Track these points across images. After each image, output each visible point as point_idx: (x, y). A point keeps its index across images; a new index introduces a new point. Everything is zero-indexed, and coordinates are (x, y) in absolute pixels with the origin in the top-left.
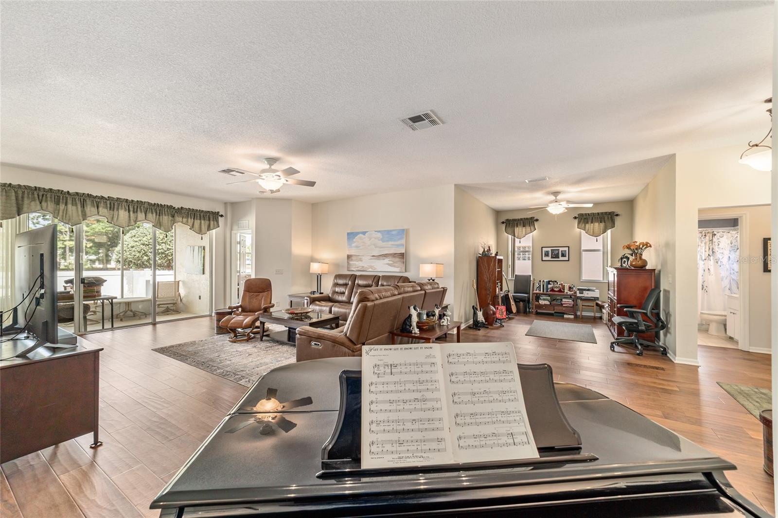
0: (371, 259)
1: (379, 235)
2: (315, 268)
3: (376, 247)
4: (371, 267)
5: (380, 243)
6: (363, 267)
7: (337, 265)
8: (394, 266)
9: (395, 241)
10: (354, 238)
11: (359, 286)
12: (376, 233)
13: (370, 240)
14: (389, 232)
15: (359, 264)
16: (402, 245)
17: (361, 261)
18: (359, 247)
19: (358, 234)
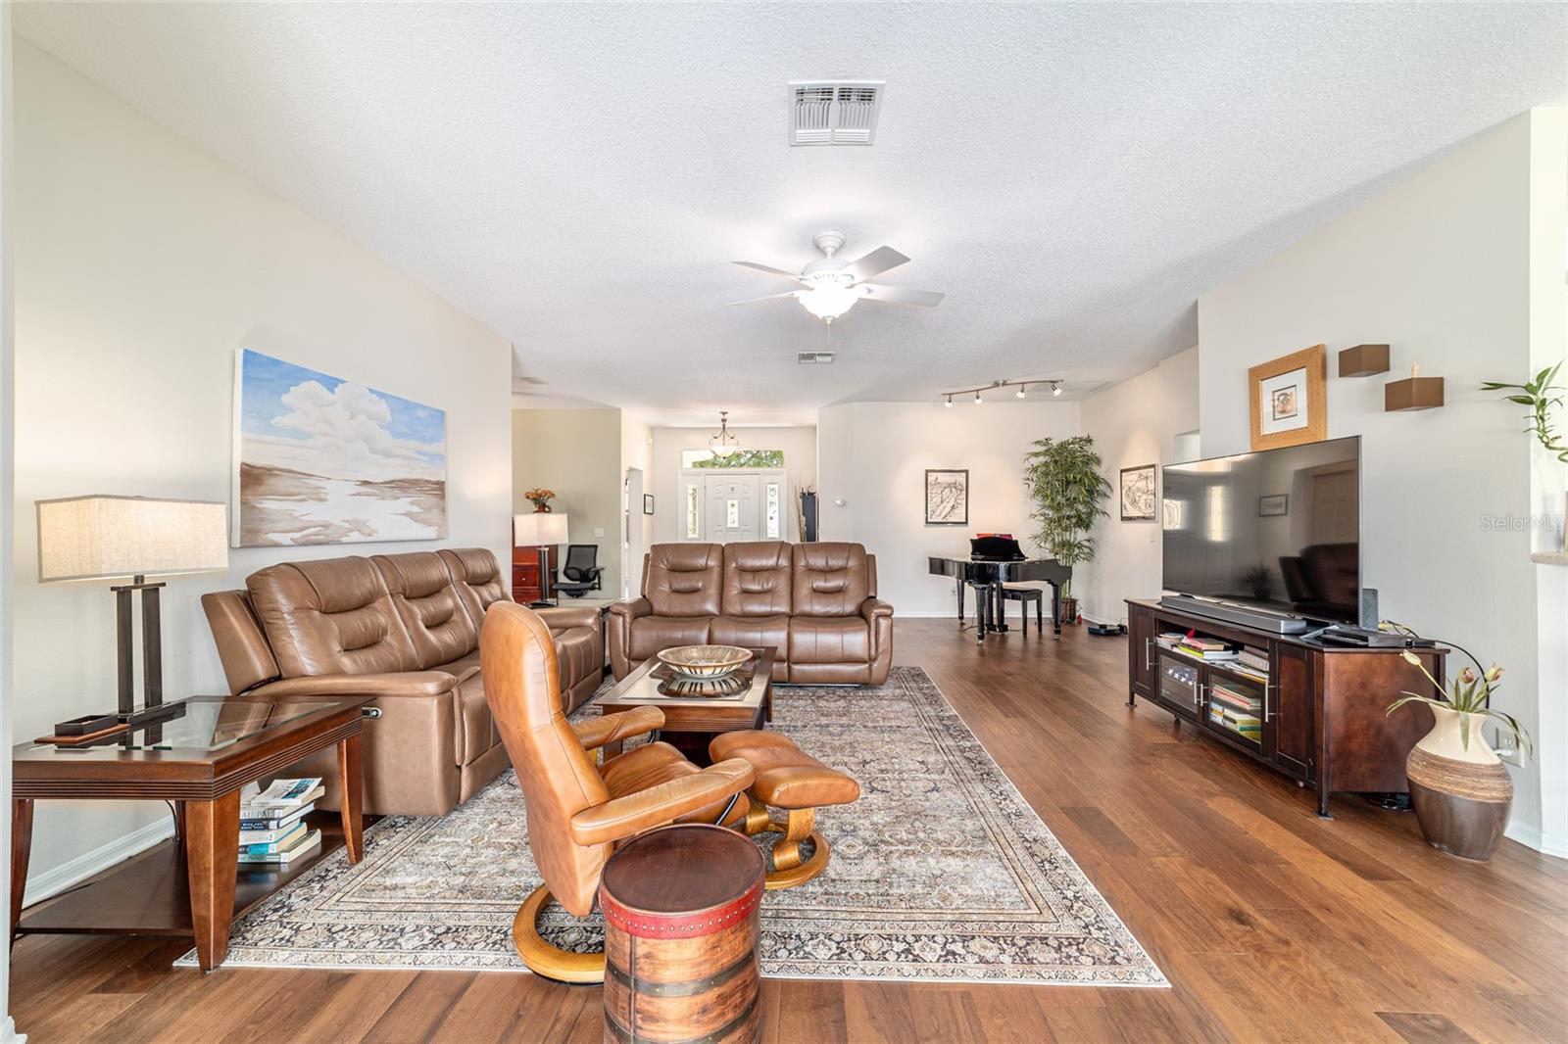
0: (359, 494)
1: (382, 408)
3: (374, 451)
4: (358, 525)
6: (326, 526)
8: (425, 522)
10: (287, 391)
11: (405, 598)
12: (373, 397)
13: (352, 417)
15: (311, 512)
16: (440, 458)
17: (321, 500)
18: (309, 436)
19: (302, 379)
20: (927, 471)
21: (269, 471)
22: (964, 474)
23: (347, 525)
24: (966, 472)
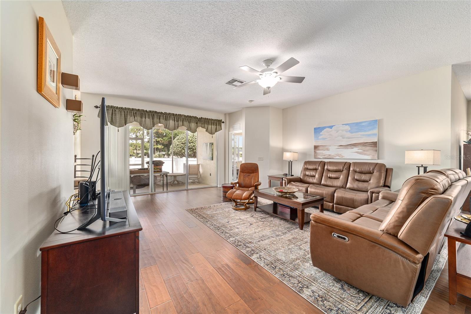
0: (338, 148)
1: (348, 128)
2: (288, 156)
3: (343, 138)
4: (338, 155)
5: (349, 135)
6: (329, 155)
7: (304, 154)
8: (365, 154)
9: (365, 131)
10: (321, 132)
11: (329, 170)
12: (344, 125)
13: (337, 132)
14: (357, 124)
15: (326, 153)
16: (378, 135)
17: (328, 150)
18: (326, 138)
19: (325, 129)
21: (319, 146)
23: (335, 155)
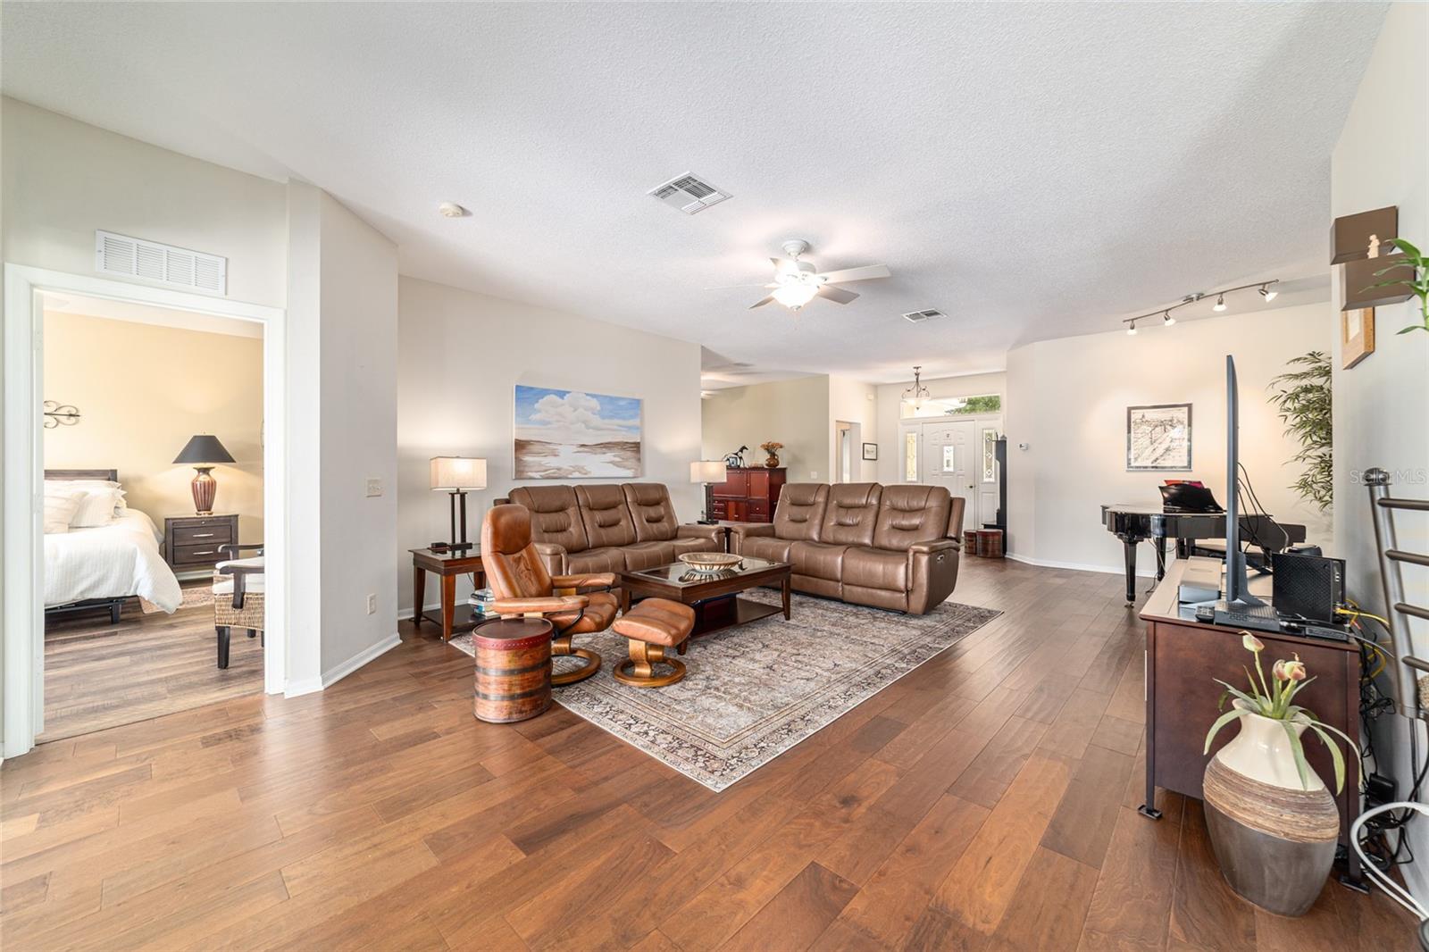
0: (578, 452)
1: (594, 403)
3: (589, 427)
4: (578, 469)
5: (597, 420)
6: (559, 469)
8: (624, 467)
9: (624, 419)
10: (537, 402)
11: (590, 509)
12: (588, 398)
13: (575, 410)
14: (612, 400)
15: (551, 462)
16: (639, 428)
17: (555, 455)
18: (549, 423)
19: (546, 395)
20: (1130, 410)
21: (528, 443)
22: (1186, 409)
23: (572, 469)
24: (1189, 406)
